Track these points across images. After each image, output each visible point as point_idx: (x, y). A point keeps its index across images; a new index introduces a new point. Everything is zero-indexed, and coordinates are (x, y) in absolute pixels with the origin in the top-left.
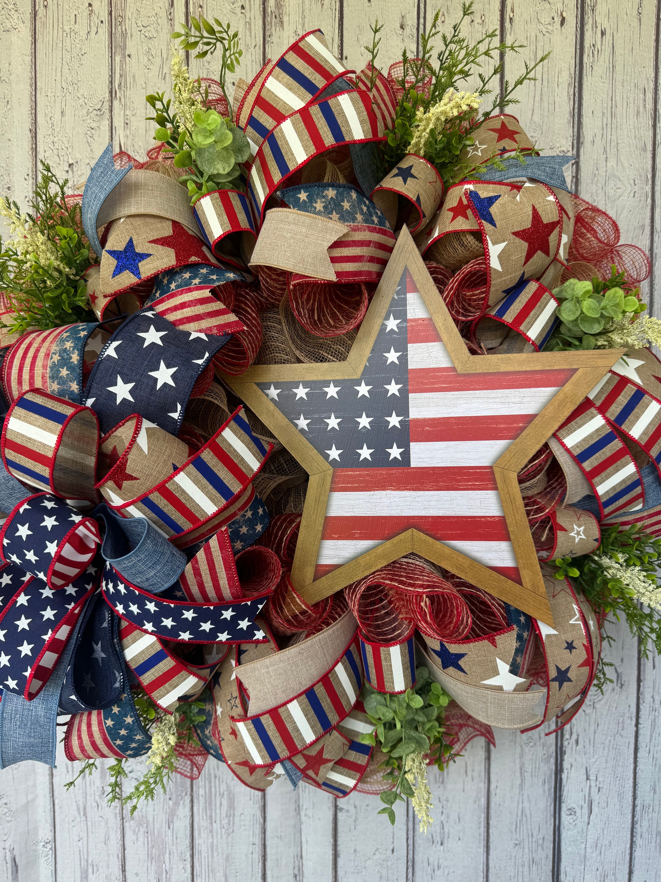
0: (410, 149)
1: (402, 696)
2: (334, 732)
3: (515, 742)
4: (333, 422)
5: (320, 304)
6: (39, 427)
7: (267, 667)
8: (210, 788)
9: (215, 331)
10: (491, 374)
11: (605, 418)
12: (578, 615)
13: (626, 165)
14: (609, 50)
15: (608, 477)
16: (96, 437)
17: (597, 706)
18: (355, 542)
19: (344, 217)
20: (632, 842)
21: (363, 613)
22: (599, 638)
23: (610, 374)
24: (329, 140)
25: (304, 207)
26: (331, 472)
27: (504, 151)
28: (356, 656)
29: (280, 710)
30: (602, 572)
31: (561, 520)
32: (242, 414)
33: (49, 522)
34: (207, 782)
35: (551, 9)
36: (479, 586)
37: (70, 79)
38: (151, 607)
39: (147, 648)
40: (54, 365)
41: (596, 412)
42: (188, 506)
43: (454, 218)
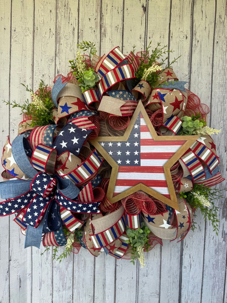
0: (142, 79)
1: (137, 230)
2: (118, 239)
3: (169, 246)
4: (119, 153)
5: (116, 120)
6: (42, 154)
7: (100, 221)
8: (79, 258)
9: (88, 128)
10: (163, 141)
11: (195, 154)
12: (186, 208)
13: (204, 79)
14: (200, 46)
15: (195, 170)
16: (56, 157)
17: (193, 236)
18: (125, 186)
19: (125, 99)
20: (203, 277)
21: (126, 206)
22: (192, 215)
23: (196, 142)
24: (121, 78)
25: (114, 96)
26: (118, 167)
27: (168, 79)
28: (124, 218)
29: (104, 233)
30: (193, 197)
31: (182, 182)
32: (95, 151)
33: (45, 180)
34: (78, 257)
35: (183, 34)
36: (159, 200)
37: (44, 50)
38: (70, 203)
39: (68, 215)
40: (45, 137)
41: (192, 152)
42: (81, 176)
43: (154, 99)
